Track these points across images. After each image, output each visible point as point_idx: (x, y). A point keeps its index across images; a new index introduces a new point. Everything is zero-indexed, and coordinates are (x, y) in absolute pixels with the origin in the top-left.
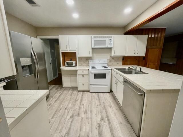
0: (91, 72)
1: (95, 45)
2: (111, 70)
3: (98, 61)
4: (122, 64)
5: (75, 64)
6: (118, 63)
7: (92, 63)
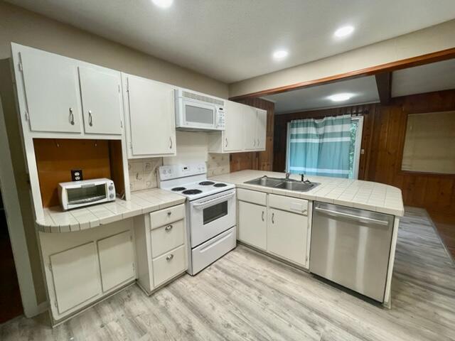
0: (194, 207)
1: (188, 119)
2: (236, 188)
3: (185, 168)
4: (229, 171)
5: (114, 191)
6: (223, 170)
7: (168, 176)
